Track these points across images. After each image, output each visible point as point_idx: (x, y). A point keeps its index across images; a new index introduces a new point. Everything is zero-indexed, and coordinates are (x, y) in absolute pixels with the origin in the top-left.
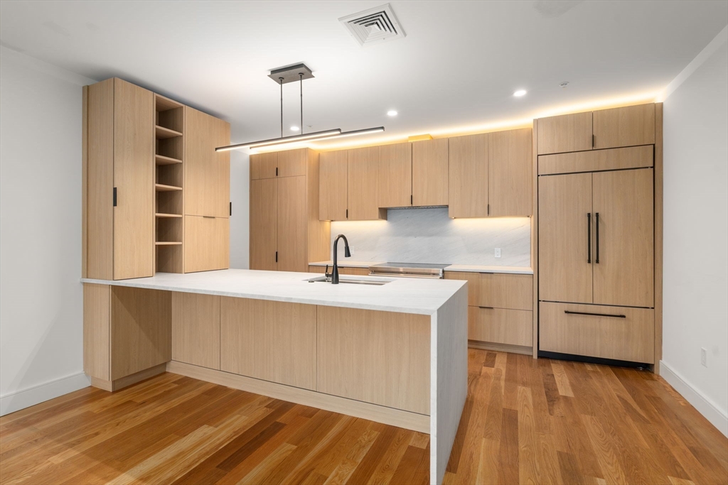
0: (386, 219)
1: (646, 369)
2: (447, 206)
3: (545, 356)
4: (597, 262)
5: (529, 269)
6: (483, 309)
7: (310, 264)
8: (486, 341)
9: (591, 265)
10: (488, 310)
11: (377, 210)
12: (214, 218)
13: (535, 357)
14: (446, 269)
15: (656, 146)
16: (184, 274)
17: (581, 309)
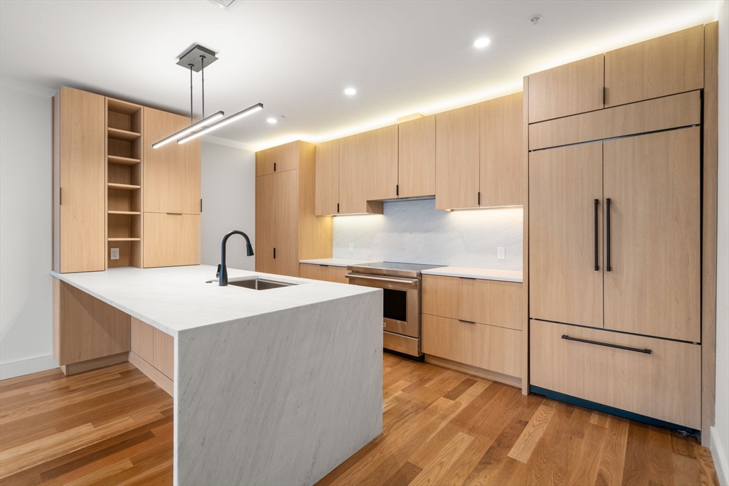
0: (383, 214)
1: (691, 436)
2: (433, 197)
3: (538, 394)
4: (609, 269)
5: (518, 275)
6: (463, 323)
7: (301, 261)
8: (467, 363)
9: (600, 273)
10: (470, 325)
11: (366, 202)
12: (180, 214)
13: (525, 392)
14: (423, 272)
15: (705, 91)
16: (142, 269)
17: (587, 334)
